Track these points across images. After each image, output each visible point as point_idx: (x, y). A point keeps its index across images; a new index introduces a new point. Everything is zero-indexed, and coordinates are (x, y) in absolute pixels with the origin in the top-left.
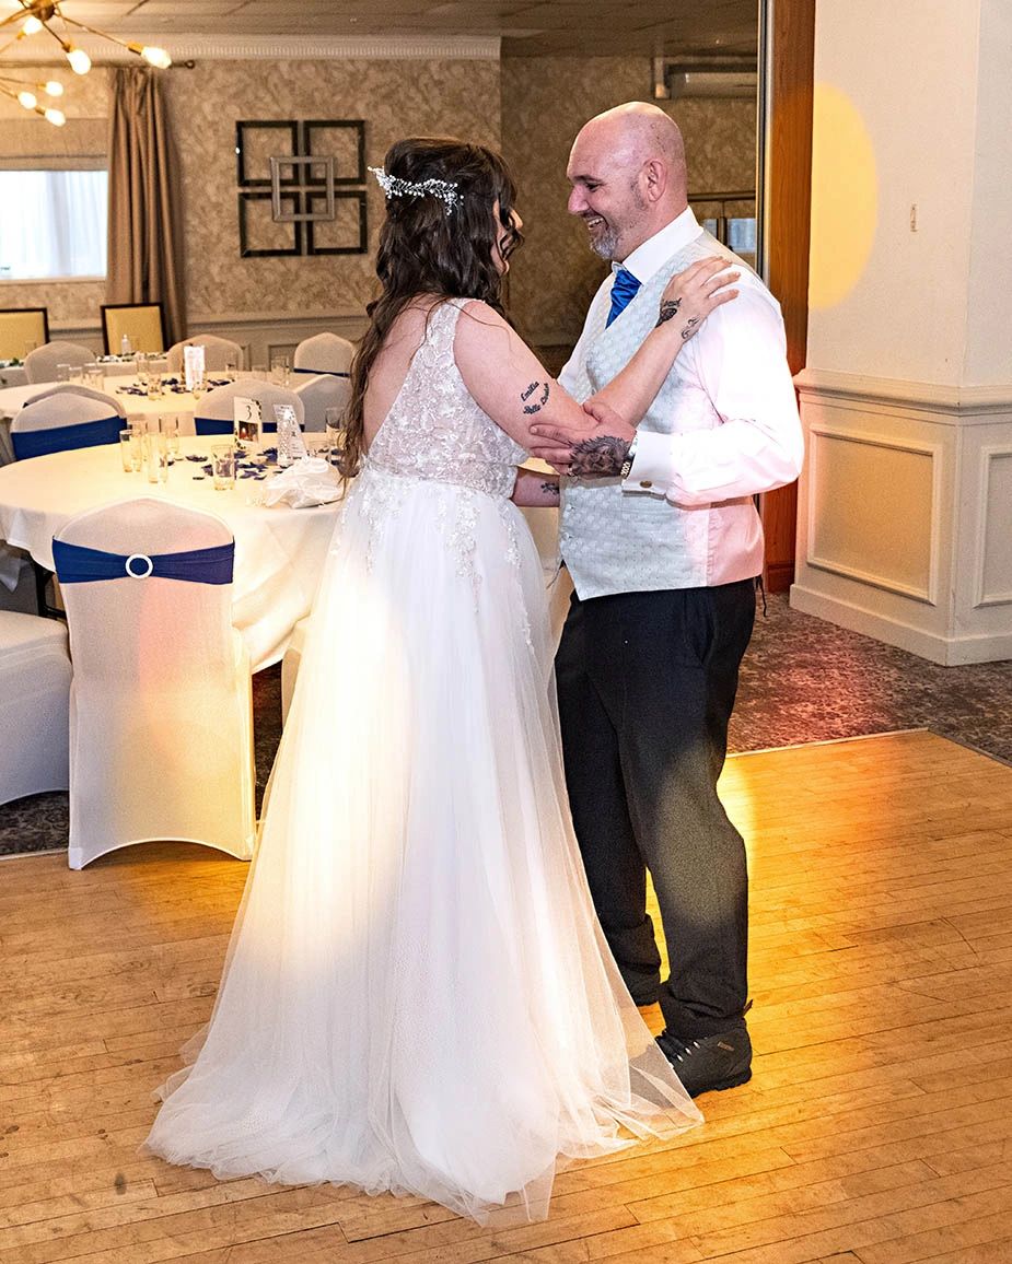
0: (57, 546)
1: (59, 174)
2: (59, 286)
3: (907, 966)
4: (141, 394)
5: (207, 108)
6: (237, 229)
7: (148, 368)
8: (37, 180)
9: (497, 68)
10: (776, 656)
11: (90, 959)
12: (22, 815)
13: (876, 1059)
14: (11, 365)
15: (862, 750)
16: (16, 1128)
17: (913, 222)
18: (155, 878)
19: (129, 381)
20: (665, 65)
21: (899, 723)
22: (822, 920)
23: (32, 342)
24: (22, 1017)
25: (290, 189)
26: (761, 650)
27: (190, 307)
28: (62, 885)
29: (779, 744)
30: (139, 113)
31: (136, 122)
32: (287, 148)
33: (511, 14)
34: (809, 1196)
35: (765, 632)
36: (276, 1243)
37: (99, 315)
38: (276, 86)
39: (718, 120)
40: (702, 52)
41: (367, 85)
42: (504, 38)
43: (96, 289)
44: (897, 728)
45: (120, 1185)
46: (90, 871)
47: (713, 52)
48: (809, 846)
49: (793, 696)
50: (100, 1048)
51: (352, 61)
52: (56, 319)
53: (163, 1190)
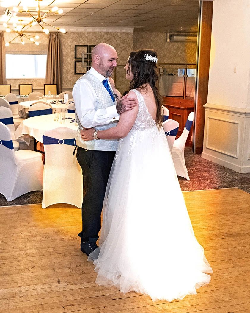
0: (44, 136)
1: (36, 56)
2: (35, 80)
3: (239, 244)
4: (54, 104)
5: (69, 42)
6: (74, 68)
7: (55, 98)
8: (32, 57)
9: (133, 34)
10: (199, 169)
11: (48, 229)
12: (31, 196)
13: (234, 265)
14: (25, 96)
15: (222, 192)
16: (35, 267)
17: (235, 71)
18: (61, 211)
19: (52, 101)
20: (170, 34)
21: (230, 186)
22: (217, 231)
23: (29, 92)
24: (34, 241)
25: (86, 60)
26: (196, 167)
27: (63, 85)
28: (40, 212)
29: (202, 189)
30: (54, 43)
31: (53, 45)
32: (86, 51)
33: (137, 23)
34: (221, 298)
35: (196, 163)
36: (95, 298)
37: (43, 86)
38: (84, 37)
39: (181, 47)
40: (178, 32)
41: (104, 38)
42: (134, 28)
43: (43, 81)
44: (230, 187)
45: (59, 282)
46: (47, 209)
47: (181, 32)
48: (212, 213)
49: (204, 178)
50: (52, 250)
51: (101, 33)
52: (34, 87)
53: (68, 284)
